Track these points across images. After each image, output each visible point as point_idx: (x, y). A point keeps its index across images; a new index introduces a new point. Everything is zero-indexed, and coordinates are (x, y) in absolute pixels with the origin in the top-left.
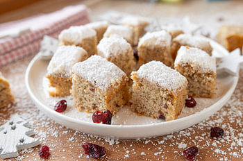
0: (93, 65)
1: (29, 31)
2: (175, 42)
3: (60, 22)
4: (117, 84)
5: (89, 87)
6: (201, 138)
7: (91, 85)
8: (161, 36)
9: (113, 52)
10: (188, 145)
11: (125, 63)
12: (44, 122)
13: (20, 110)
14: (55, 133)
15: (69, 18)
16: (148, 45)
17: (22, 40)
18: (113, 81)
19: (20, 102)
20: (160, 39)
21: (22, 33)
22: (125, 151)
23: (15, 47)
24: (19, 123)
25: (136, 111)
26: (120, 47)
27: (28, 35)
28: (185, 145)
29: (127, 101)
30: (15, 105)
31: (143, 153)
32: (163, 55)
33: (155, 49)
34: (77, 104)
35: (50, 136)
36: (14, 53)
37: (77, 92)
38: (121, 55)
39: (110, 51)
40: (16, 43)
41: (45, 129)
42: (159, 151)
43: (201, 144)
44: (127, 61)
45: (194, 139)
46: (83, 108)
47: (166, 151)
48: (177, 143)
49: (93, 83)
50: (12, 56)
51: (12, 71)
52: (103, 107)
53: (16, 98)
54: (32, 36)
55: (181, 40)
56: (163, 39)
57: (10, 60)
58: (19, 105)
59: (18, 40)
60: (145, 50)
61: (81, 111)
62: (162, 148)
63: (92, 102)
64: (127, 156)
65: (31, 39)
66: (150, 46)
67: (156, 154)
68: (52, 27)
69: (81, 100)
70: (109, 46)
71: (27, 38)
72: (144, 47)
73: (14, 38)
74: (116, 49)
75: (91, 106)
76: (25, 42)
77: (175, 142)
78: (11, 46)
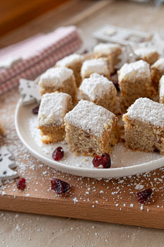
0: (83, 113)
1: (20, 60)
2: (153, 69)
3: (50, 48)
4: (109, 127)
5: (84, 134)
6: (160, 180)
7: (86, 133)
8: (141, 68)
9: (98, 94)
10: (145, 186)
11: (110, 101)
12: (25, 155)
13: (9, 141)
14: (33, 166)
15: (59, 42)
16: (129, 79)
17: (14, 71)
18: (105, 125)
19: (10, 134)
20: (140, 71)
21: (15, 63)
22: (87, 188)
23: (8, 77)
24: (5, 155)
25: (130, 147)
26: (103, 87)
27: (20, 64)
28: (142, 187)
29: (119, 138)
30: (5, 137)
31: (101, 192)
32: (145, 86)
33: (136, 81)
34: (73, 149)
35: (28, 169)
36: (8, 83)
37: (71, 139)
38: (106, 95)
39: (95, 94)
40: (10, 74)
41: (25, 162)
42: (116, 190)
43: (158, 186)
44: (112, 99)
45: (152, 180)
46: (79, 152)
47: (122, 191)
48: (135, 184)
49: (88, 131)
50: (7, 86)
51: (7, 100)
52: (100, 151)
53: (7, 129)
54: (24, 65)
55: (159, 66)
56: (143, 71)
57: (5, 89)
58: (8, 136)
59: (11, 71)
60: (127, 84)
61: (78, 156)
62: (120, 188)
63: (88, 147)
64: (87, 193)
65: (22, 68)
66: (132, 79)
67: (113, 193)
68: (42, 54)
69: (76, 145)
70: (93, 88)
71: (19, 68)
72: (126, 81)
73: (8, 70)
74: (101, 90)
75: (87, 150)
76: (18, 71)
77: (133, 183)
78: (5, 76)
